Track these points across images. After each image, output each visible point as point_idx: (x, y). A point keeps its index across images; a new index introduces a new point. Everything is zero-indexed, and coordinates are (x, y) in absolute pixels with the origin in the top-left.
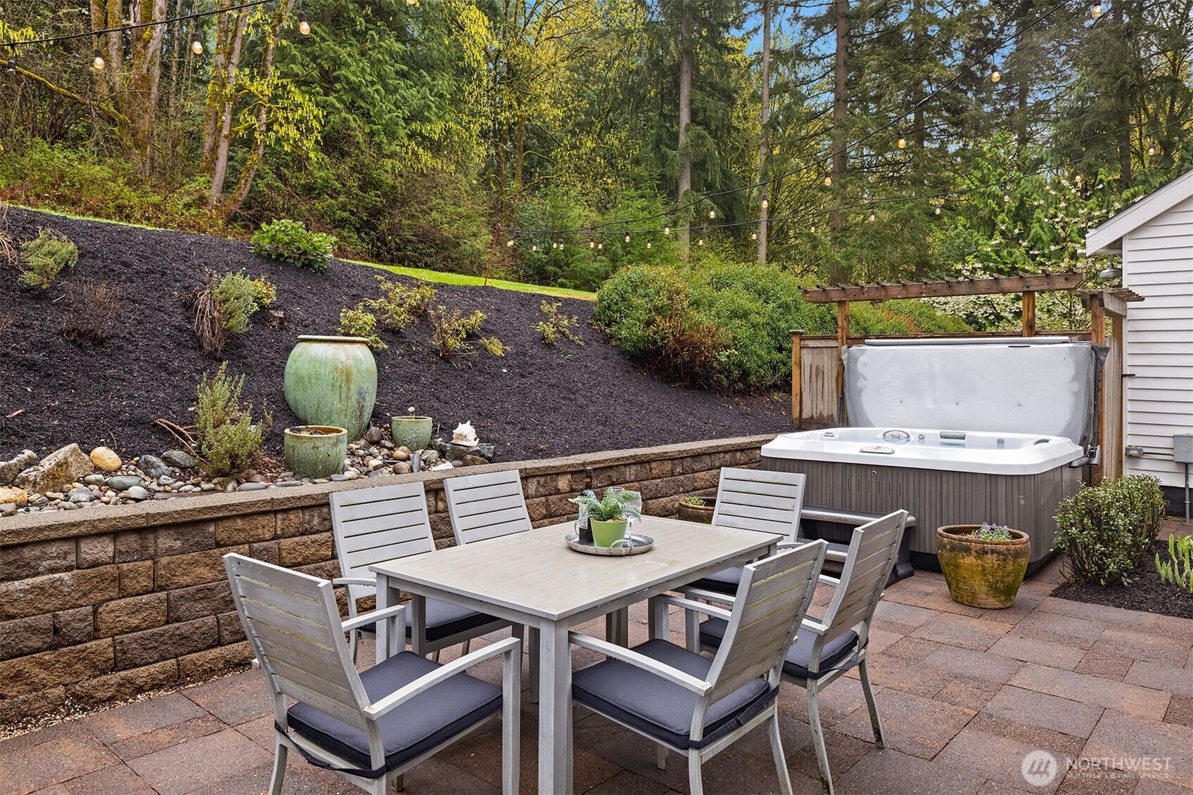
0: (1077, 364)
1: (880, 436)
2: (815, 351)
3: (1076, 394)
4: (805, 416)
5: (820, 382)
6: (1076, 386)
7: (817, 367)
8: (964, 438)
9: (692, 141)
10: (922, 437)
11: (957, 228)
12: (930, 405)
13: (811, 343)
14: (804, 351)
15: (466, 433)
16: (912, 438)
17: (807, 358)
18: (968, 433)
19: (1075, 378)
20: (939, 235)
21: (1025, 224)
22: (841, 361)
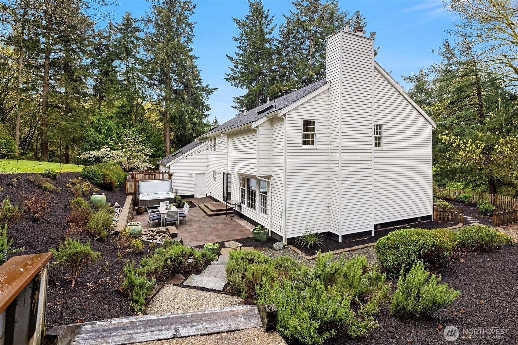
0: (170, 183)
1: (146, 196)
2: (130, 182)
3: (170, 187)
4: (128, 193)
7: (130, 185)
10: (152, 194)
12: (152, 190)
14: (128, 182)
15: (117, 204)
16: (150, 194)
18: (157, 193)
19: (170, 185)
20: (85, 132)
21: (108, 132)
22: (135, 184)
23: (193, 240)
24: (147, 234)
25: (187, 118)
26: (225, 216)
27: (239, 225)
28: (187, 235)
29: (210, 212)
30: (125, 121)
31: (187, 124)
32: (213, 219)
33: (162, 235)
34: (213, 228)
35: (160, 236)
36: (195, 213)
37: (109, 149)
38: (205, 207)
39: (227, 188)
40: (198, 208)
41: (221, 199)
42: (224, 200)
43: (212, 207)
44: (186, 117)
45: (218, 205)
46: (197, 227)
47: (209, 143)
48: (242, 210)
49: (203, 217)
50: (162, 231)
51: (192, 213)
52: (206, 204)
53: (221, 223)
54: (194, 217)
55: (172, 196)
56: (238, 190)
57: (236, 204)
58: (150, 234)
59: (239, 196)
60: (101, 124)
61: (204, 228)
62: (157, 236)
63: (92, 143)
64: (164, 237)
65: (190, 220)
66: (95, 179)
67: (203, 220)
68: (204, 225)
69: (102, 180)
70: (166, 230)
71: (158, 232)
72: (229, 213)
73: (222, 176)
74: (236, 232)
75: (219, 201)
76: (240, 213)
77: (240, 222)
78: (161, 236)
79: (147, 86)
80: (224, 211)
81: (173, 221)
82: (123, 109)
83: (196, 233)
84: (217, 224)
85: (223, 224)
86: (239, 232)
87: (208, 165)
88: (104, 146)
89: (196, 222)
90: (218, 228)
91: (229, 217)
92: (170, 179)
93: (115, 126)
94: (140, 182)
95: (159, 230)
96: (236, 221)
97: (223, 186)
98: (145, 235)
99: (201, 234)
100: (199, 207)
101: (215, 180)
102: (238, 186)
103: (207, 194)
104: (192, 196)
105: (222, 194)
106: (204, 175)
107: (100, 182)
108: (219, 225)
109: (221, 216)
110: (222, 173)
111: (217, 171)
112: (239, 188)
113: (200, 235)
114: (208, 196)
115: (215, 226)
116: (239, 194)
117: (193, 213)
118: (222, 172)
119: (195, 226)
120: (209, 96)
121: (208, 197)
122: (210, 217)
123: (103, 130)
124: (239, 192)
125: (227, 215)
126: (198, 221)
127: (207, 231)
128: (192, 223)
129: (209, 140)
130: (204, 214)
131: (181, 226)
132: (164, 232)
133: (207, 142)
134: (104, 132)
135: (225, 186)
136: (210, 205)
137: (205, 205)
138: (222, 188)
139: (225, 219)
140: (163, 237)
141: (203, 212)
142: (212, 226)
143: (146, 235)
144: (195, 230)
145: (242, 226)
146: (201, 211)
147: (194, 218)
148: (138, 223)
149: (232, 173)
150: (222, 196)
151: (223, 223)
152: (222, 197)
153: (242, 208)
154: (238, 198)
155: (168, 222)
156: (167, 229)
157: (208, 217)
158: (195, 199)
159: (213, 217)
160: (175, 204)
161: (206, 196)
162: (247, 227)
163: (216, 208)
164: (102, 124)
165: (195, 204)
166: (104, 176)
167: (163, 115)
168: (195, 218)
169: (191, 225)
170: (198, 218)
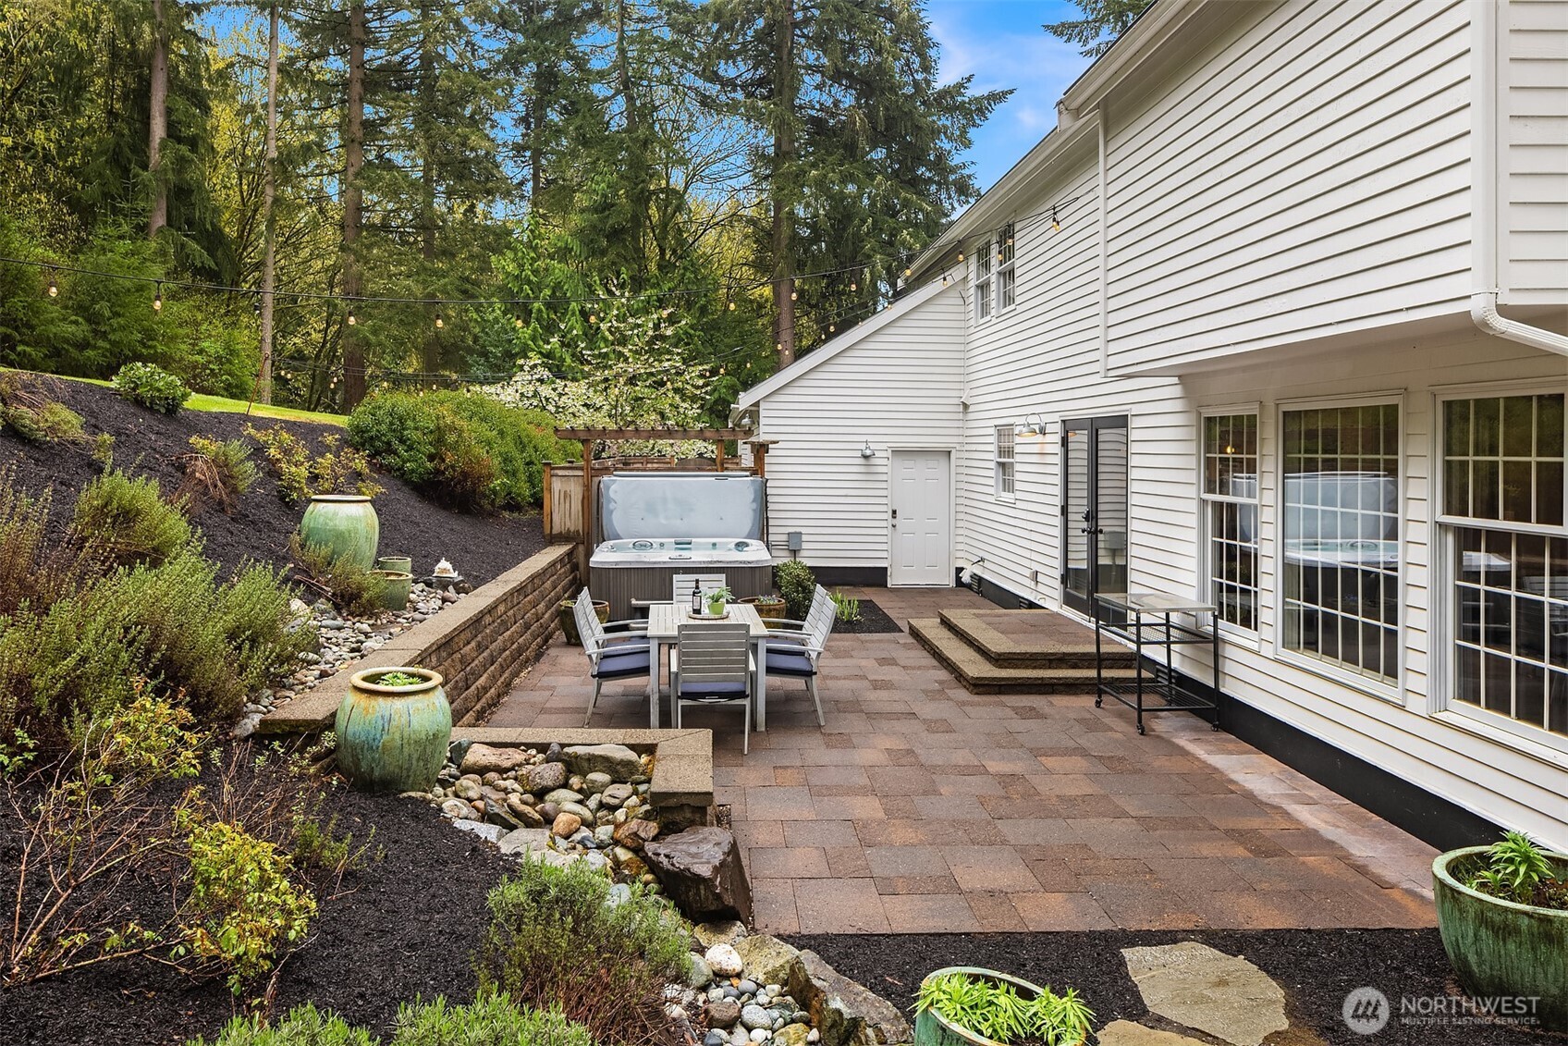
0: (755, 492)
1: (631, 546)
2: (564, 479)
3: (754, 510)
4: (554, 532)
5: (568, 504)
6: (754, 506)
7: (565, 492)
8: (690, 543)
9: (172, 163)
10: (662, 545)
11: (493, 311)
12: (663, 521)
13: (560, 472)
14: (554, 479)
15: (444, 567)
16: (655, 546)
17: (557, 485)
18: (694, 540)
19: (754, 501)
20: (475, 316)
21: (555, 313)
22: (587, 487)
23: (836, 869)
24: (501, 771)
25: (867, 234)
26: (1088, 701)
27: (1215, 781)
28: (801, 809)
29: (977, 668)
30: (614, 263)
31: (869, 257)
32: (999, 712)
33: (601, 788)
34: (1008, 780)
35: (585, 794)
36: (883, 662)
37: (546, 374)
38: (945, 633)
39: (1092, 516)
40: (905, 638)
41: (1051, 598)
42: (1069, 600)
43: (997, 635)
44: (865, 228)
45: (1033, 628)
46: (881, 758)
47: (972, 276)
48: (1228, 667)
49: (931, 695)
50: (607, 763)
51: (863, 663)
52: (955, 616)
53: (1068, 752)
54: (877, 685)
55: (757, 554)
56: (1193, 521)
57: (1174, 618)
58: (524, 771)
59: (1193, 564)
60: (529, 282)
61: (932, 769)
62: (565, 800)
63: (496, 357)
64: (613, 809)
65: (841, 706)
66: (401, 449)
67: (928, 710)
68: (935, 750)
69: (431, 458)
70: (632, 756)
71: (574, 766)
72: (1119, 687)
73: (1058, 449)
74: (1207, 850)
75: (1032, 605)
76: (1215, 694)
77: (1218, 761)
78: (593, 802)
79: (695, 106)
80: (1075, 667)
81: (721, 695)
82: (607, 213)
83: (867, 808)
84: (1036, 753)
85: (1078, 763)
86: (1240, 851)
87: (966, 406)
88: (526, 357)
89: (885, 725)
90: (1044, 786)
91: (1120, 715)
92: (758, 470)
93: (577, 285)
94: (606, 478)
95: (581, 750)
96: (1184, 753)
97: (1065, 510)
98: (481, 771)
99: (914, 819)
100: (915, 633)
101: (1008, 486)
102: (1191, 492)
103: (959, 570)
104: (876, 577)
105: (1058, 563)
106: (943, 461)
107: (417, 464)
108: (1051, 762)
109: (1061, 701)
110: (1058, 428)
111: (1022, 420)
112: (1193, 506)
113: (902, 833)
114: (966, 578)
115: (1018, 767)
116: (1193, 550)
117: (868, 664)
118: (1056, 417)
119: (873, 751)
120: (972, 133)
121: (968, 586)
122: (977, 698)
123: (536, 305)
124: (1193, 535)
125: (1100, 693)
126: (897, 716)
127: (952, 799)
128: (851, 724)
129: (973, 260)
130: (943, 675)
131: (777, 739)
132: (622, 774)
133: (956, 273)
134: (539, 311)
135: (1079, 507)
136: (976, 622)
137: (946, 623)
138: (1058, 521)
139: (1091, 725)
140: (602, 806)
141: (929, 660)
142: (994, 766)
143: (492, 776)
144: (864, 781)
145: (1249, 796)
146: (921, 657)
147: (872, 695)
148: (426, 679)
149: (1136, 410)
150: (1058, 574)
151: (1083, 752)
152: (1057, 584)
153: (1229, 651)
154: (1193, 579)
155: (685, 695)
156: (650, 749)
157: (962, 694)
158: (896, 591)
159: (1004, 698)
160: (773, 600)
161: (958, 579)
162: (1309, 817)
163: (1017, 642)
164: (532, 277)
165: (892, 614)
166: (439, 435)
167: (765, 238)
168: (883, 694)
169: (845, 741)
170: (896, 695)
